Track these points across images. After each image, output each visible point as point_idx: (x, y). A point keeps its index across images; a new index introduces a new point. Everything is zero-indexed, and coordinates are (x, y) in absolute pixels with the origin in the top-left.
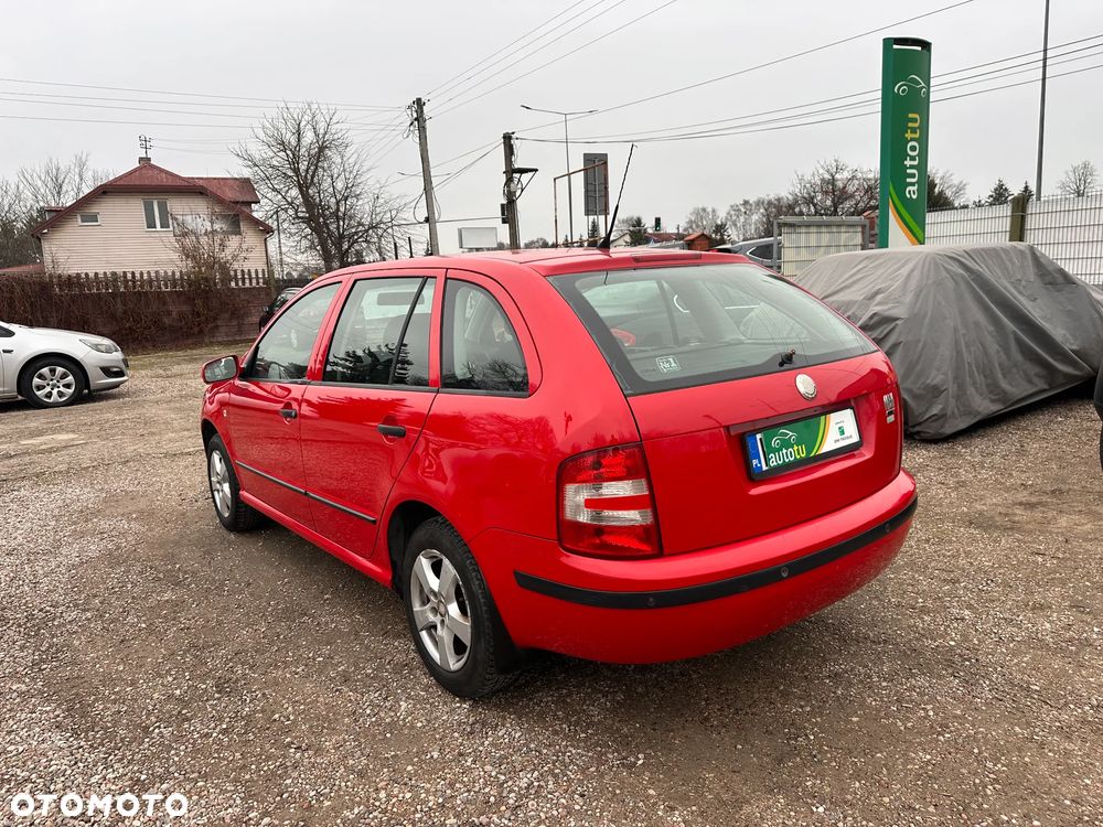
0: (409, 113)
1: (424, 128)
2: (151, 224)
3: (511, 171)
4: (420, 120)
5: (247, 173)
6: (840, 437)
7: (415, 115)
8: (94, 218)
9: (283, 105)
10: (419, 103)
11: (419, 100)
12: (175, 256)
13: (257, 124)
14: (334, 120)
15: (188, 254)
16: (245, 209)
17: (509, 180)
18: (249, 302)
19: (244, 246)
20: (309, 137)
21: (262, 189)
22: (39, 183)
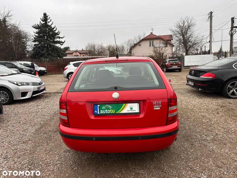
0: (208, 15)
1: (212, 19)
2: (150, 46)
3: (232, 27)
4: (211, 17)
5: (171, 34)
6: (130, 110)
7: (210, 16)
8: (140, 45)
9: (181, 18)
10: (211, 13)
11: (211, 12)
12: (152, 52)
13: (175, 23)
14: (193, 19)
15: (155, 52)
16: (169, 42)
17: (232, 30)
18: (161, 62)
19: (165, 50)
20: (186, 24)
21: (174, 37)
22: (137, 39)
